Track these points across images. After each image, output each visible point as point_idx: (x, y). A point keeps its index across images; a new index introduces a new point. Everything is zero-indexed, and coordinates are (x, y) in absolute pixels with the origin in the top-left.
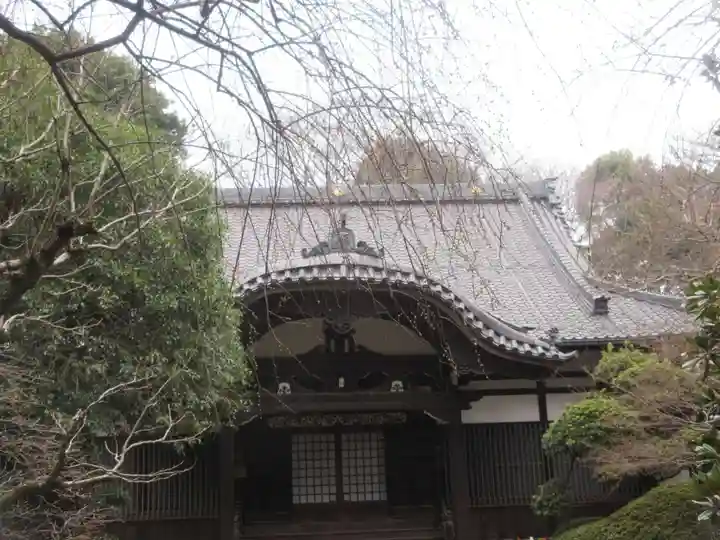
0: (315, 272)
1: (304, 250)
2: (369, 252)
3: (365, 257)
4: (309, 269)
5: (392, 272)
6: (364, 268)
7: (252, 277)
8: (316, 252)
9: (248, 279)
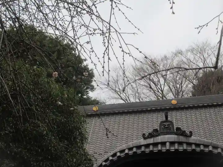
0: (151, 148)
1: (144, 135)
2: (183, 134)
3: (181, 137)
4: (147, 146)
5: (198, 145)
6: (180, 143)
7: (114, 152)
8: (151, 136)
9: (112, 154)
